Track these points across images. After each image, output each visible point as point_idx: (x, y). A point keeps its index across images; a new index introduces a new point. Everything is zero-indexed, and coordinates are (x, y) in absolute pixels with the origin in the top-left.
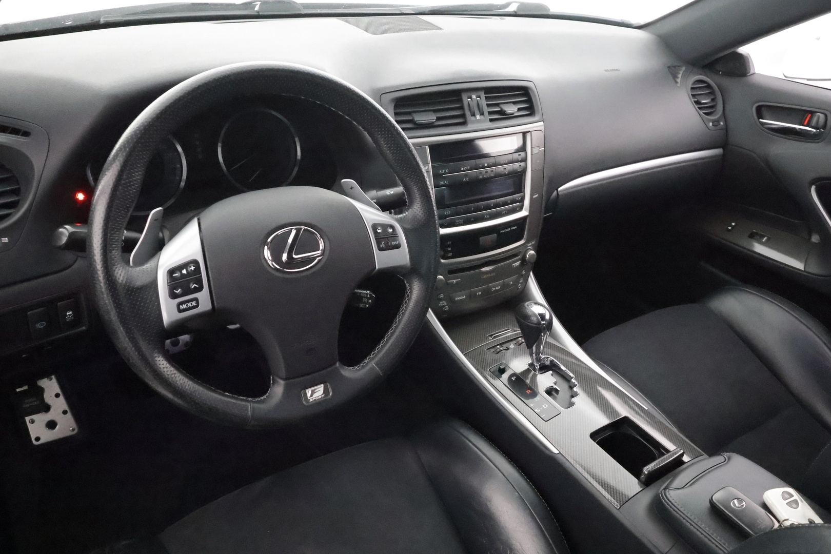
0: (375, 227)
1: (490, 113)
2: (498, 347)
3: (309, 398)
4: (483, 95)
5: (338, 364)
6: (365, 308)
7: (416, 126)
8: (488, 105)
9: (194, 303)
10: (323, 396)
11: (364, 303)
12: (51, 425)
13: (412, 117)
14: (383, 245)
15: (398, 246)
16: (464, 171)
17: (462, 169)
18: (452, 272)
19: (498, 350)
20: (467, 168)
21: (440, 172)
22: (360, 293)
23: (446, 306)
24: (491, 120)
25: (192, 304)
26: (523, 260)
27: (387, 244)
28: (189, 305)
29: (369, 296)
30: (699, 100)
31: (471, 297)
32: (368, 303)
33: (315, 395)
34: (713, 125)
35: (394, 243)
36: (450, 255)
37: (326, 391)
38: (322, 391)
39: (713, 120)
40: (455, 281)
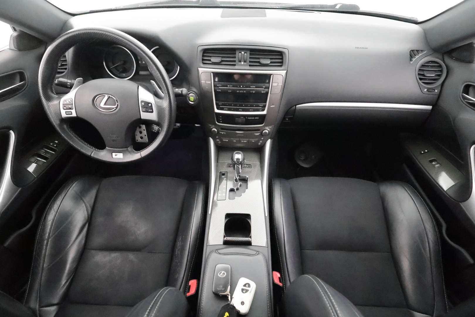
0: (142, 102)
1: (250, 62)
4: (248, 52)
5: (129, 148)
6: (155, 132)
7: (212, 63)
8: (250, 58)
9: (70, 113)
11: (155, 130)
14: (144, 110)
16: (229, 87)
18: (221, 129)
19: (231, 166)
20: (231, 86)
21: (218, 85)
22: (154, 126)
23: (220, 141)
24: (250, 65)
26: (261, 133)
27: (146, 110)
28: (69, 113)
29: (157, 128)
30: (425, 74)
31: (230, 141)
32: (156, 130)
34: (427, 91)
36: (221, 122)
39: (428, 87)
40: (222, 133)
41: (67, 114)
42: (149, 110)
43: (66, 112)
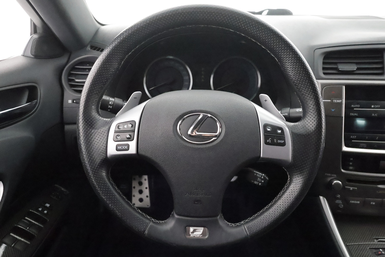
0: (265, 126)
2: (381, 250)
3: (190, 234)
5: (218, 217)
6: (258, 185)
7: (339, 72)
9: (126, 147)
10: (201, 236)
12: (141, 200)
13: (338, 66)
14: (269, 141)
15: (283, 144)
16: (375, 108)
17: (373, 106)
18: (350, 181)
19: (380, 253)
20: (377, 106)
21: (352, 106)
22: (257, 174)
23: (341, 204)
25: (125, 147)
27: (272, 140)
28: (123, 147)
29: (262, 177)
31: (365, 204)
32: (261, 182)
33: (195, 233)
35: (280, 141)
36: (351, 168)
37: (203, 234)
38: (201, 233)
40: (351, 188)
41: (117, 150)
42: (279, 141)
43: (117, 146)
